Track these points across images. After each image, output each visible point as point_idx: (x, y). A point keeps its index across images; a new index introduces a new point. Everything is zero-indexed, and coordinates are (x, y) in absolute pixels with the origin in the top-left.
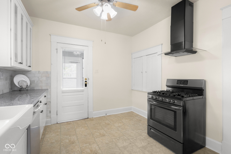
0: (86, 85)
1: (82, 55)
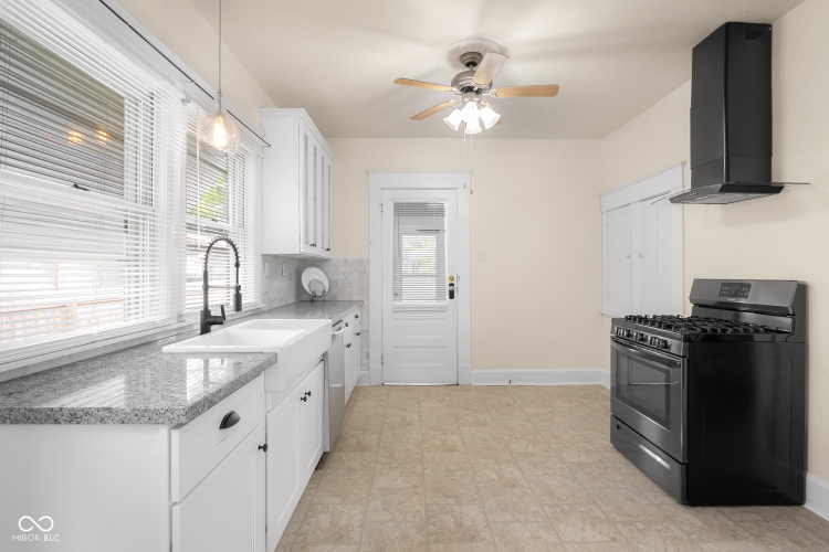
0: (452, 295)
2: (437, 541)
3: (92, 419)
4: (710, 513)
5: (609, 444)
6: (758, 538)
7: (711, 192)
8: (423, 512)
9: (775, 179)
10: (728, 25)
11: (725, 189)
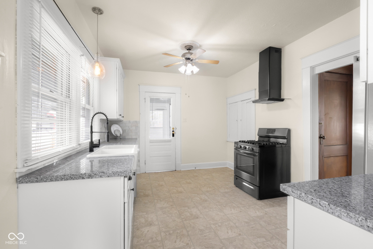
0: (173, 135)
1: (169, 101)
2: (186, 220)
3: (97, 176)
4: (266, 201)
5: (233, 185)
6: (279, 206)
7: (265, 100)
8: (178, 213)
9: (282, 98)
10: (270, 48)
11: (269, 99)
